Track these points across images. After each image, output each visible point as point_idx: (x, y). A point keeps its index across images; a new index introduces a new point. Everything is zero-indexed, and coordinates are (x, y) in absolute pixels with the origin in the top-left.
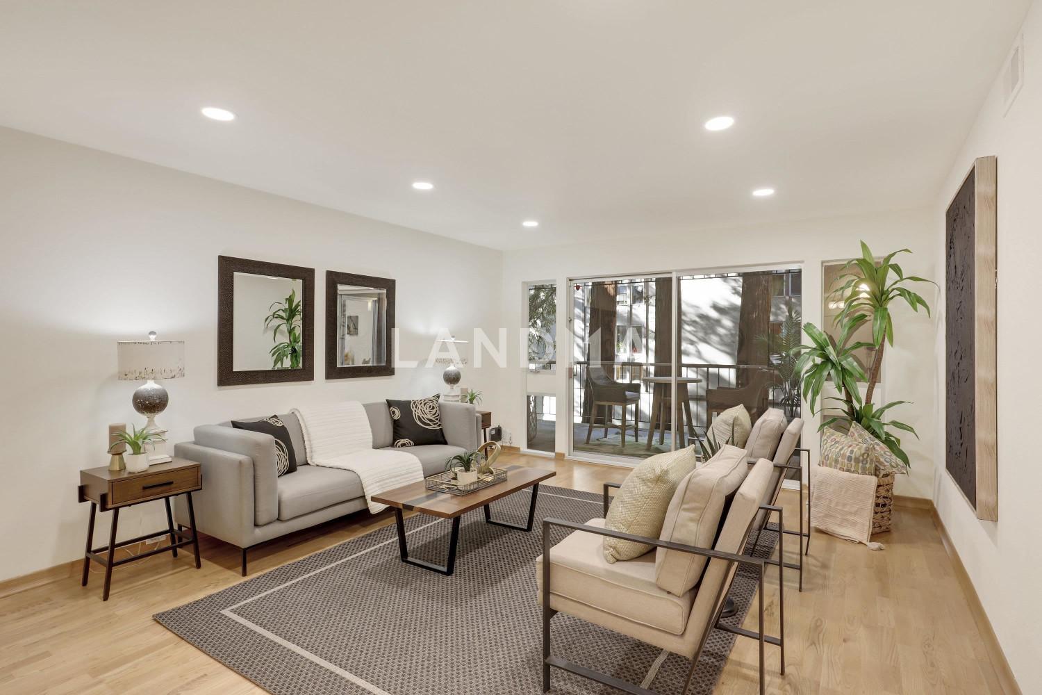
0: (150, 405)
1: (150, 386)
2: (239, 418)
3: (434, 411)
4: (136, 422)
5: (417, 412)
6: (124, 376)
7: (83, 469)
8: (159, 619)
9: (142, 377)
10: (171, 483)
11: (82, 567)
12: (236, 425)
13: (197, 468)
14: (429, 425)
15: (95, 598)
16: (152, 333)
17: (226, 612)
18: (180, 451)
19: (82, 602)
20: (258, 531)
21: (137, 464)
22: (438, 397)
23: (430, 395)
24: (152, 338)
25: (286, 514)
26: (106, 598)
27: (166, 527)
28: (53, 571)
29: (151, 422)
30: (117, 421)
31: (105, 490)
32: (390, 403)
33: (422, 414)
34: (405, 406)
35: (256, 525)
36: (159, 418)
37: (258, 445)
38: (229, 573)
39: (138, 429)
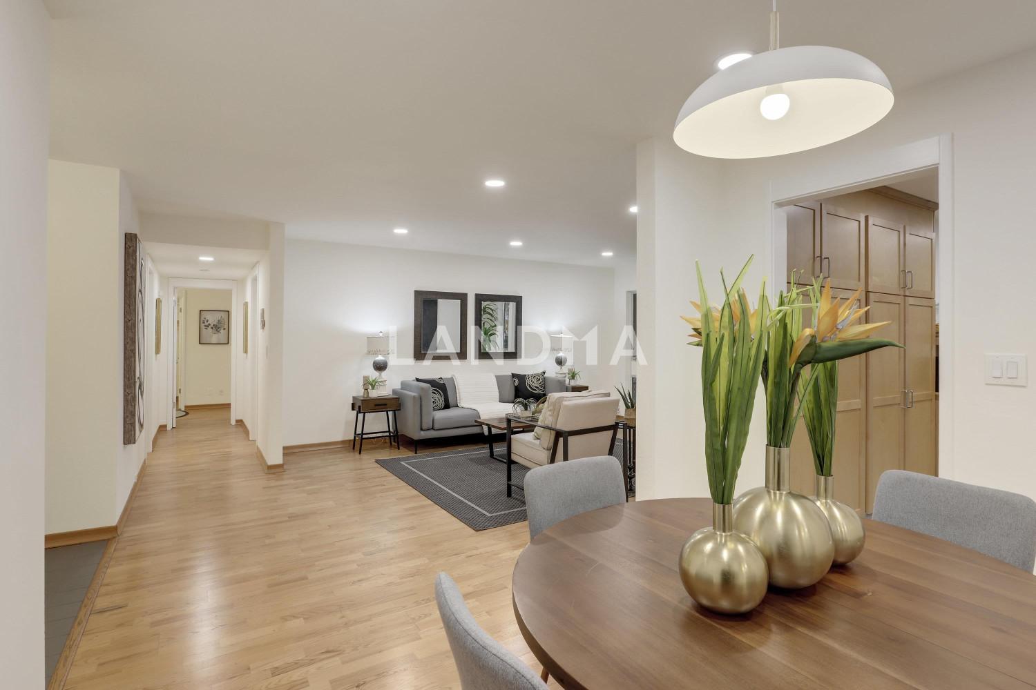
0: (380, 367)
1: (380, 358)
2: (420, 377)
3: (539, 382)
4: (373, 374)
5: (528, 382)
6: (369, 353)
7: (354, 395)
8: (377, 461)
9: (376, 353)
10: (386, 405)
11: (352, 443)
12: (418, 380)
13: (398, 398)
14: (535, 390)
15: (357, 454)
16: (381, 332)
17: (403, 463)
18: (394, 392)
19: (352, 454)
20: (422, 432)
21: (374, 394)
22: (544, 373)
23: (540, 371)
24: (381, 334)
25: (436, 427)
26: (360, 453)
27: (388, 430)
28: (343, 442)
29: (380, 375)
30: (366, 374)
31: (360, 404)
32: (514, 376)
33: (532, 384)
34: (522, 378)
35: (421, 429)
36: (384, 374)
37: (422, 389)
38: (410, 453)
39: (373, 379)
